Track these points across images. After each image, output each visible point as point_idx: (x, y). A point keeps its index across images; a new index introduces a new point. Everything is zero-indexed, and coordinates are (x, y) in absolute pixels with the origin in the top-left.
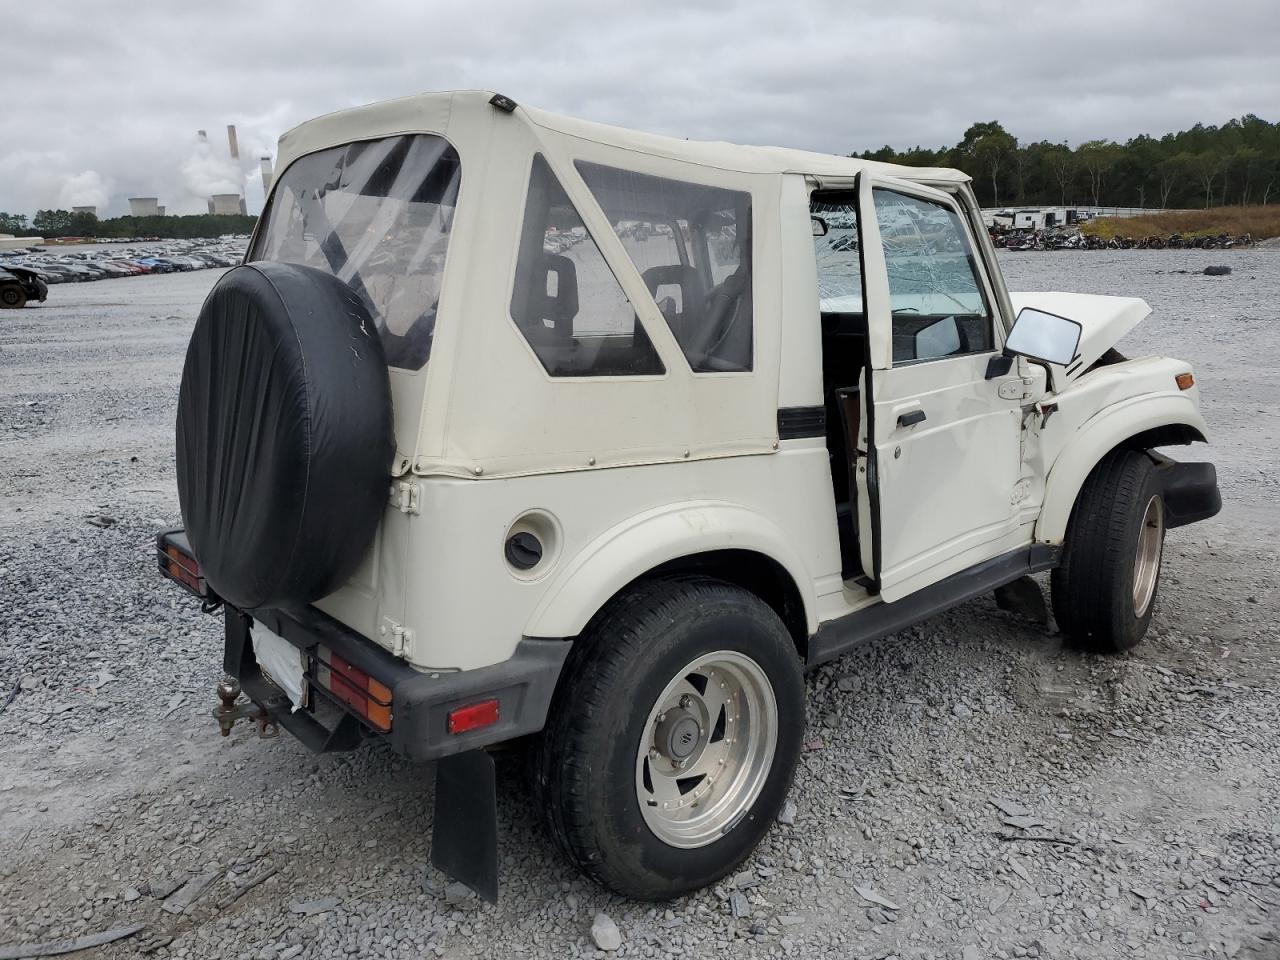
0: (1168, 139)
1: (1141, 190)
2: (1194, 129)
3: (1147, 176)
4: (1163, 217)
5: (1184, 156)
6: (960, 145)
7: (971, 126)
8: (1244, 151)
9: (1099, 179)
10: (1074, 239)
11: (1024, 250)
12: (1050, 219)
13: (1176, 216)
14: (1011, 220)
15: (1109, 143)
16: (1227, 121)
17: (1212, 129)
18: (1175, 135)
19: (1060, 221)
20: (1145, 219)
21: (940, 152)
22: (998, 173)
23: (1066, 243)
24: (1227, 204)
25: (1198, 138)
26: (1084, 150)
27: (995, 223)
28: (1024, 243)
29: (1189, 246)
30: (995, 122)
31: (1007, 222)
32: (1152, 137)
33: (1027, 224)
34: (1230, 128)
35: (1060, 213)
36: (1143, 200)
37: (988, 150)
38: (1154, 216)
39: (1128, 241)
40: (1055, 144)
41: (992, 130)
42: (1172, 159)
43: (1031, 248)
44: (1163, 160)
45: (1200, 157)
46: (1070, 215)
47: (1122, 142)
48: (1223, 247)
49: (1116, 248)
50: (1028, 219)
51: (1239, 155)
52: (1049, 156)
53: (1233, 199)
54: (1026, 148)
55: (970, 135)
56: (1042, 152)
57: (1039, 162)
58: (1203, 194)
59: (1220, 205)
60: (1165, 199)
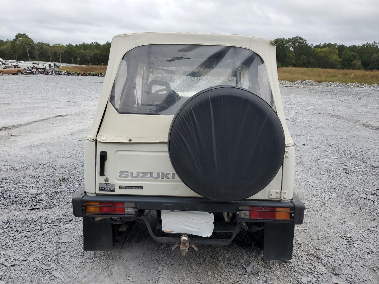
0: (77, 45)
1: (72, 59)
2: (83, 44)
3: (73, 55)
4: (80, 67)
5: (82, 51)
6: (14, 40)
7: (17, 34)
8: (96, 51)
9: (60, 55)
10: (64, 72)
11: (49, 75)
12: (50, 66)
13: (83, 67)
14: (38, 65)
15: (61, 45)
16: (91, 43)
17: (88, 45)
18: (78, 45)
19: (52, 66)
20: (75, 67)
21: (7, 41)
22: (29, 50)
23: (62, 74)
24: (94, 65)
25: (84, 46)
26: (55, 46)
27: (33, 66)
28: (49, 73)
29: (94, 75)
30: (25, 34)
31: (37, 66)
32: (72, 45)
33: (43, 67)
34: (91, 45)
35: (52, 64)
36: (73, 62)
37: (24, 43)
38: (77, 67)
39: (78, 74)
40: (45, 43)
41: (24, 36)
42: (79, 51)
43: (52, 74)
44: (77, 51)
45: (86, 51)
46: (55, 65)
47: (65, 45)
48: (102, 76)
49: (75, 75)
50: (43, 65)
51: (95, 52)
52: (44, 47)
53: (95, 64)
54: (37, 43)
55: (17, 37)
56: (42, 45)
57: (42, 48)
58: (88, 62)
59: (92, 65)
60: (79, 62)
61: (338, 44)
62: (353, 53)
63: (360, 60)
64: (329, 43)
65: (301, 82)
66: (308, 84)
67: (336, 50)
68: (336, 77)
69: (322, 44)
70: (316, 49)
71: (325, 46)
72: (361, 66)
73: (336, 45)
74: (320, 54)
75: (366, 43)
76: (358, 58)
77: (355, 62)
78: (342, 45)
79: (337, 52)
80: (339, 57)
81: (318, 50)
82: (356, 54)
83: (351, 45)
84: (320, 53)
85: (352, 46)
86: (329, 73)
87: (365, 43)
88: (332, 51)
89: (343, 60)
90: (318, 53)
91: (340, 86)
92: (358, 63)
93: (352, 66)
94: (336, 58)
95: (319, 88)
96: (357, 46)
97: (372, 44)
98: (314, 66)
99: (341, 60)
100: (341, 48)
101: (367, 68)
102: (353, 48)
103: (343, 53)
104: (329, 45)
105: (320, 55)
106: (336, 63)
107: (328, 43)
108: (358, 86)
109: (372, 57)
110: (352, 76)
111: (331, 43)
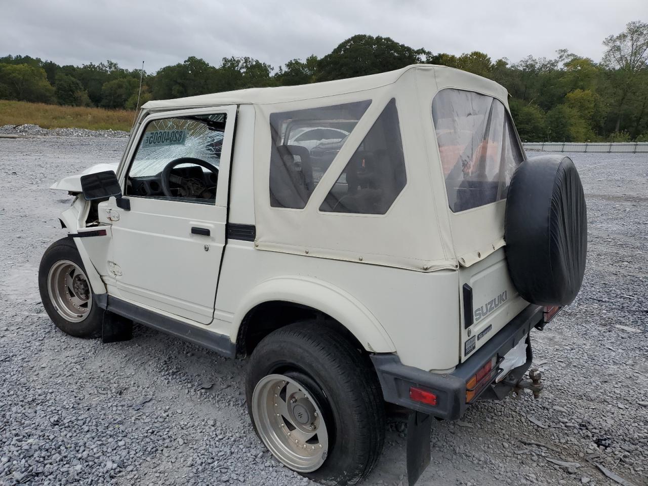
61: (43, 60)
62: (73, 79)
63: (86, 91)
64: (27, 56)
65: (14, 128)
66: (30, 131)
67: (43, 71)
68: (62, 118)
69: (14, 56)
70: (4, 64)
71: (19, 60)
72: (89, 101)
73: (39, 60)
74: (14, 75)
75: (90, 64)
76: (82, 88)
77: (79, 94)
78: (51, 62)
79: (45, 74)
80: (51, 84)
81: (9, 67)
82: (78, 82)
83: (65, 64)
84: (13, 73)
85: (67, 66)
86: (47, 111)
87: (88, 63)
88: (36, 71)
89: (59, 89)
90: (10, 74)
91: (87, 136)
92: (84, 96)
93: (75, 100)
94: (45, 84)
95: (56, 139)
96: (75, 66)
97: (98, 66)
98: (6, 96)
99: (54, 89)
100: (51, 68)
101: (99, 104)
102: (69, 70)
103: (57, 77)
104: (27, 59)
105: (14, 77)
106: (48, 94)
107: (25, 56)
108: (114, 135)
109: (103, 87)
110: (90, 117)
111: (30, 57)
